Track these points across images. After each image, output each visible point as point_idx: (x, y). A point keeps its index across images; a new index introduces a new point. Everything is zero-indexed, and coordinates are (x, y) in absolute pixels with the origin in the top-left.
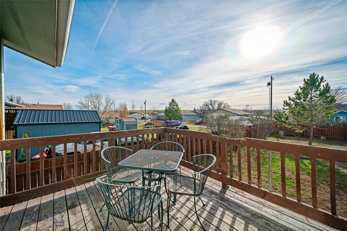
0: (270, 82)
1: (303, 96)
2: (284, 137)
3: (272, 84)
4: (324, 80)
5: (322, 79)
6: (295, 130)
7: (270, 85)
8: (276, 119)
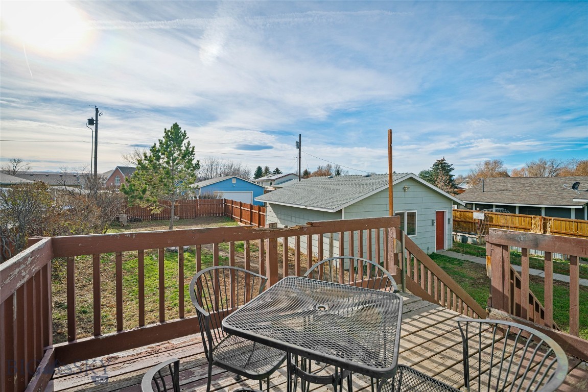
0: (94, 119)
1: (167, 155)
2: (127, 226)
3: (98, 122)
4: (186, 137)
5: (184, 135)
6: (152, 210)
7: (93, 124)
8: (126, 193)
